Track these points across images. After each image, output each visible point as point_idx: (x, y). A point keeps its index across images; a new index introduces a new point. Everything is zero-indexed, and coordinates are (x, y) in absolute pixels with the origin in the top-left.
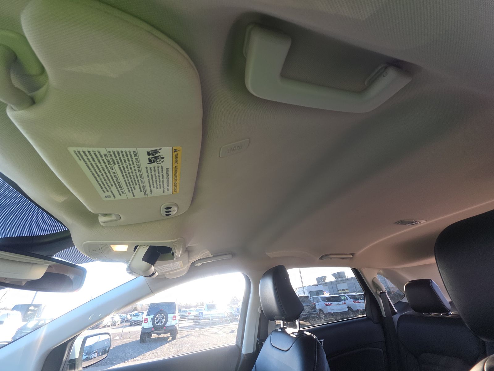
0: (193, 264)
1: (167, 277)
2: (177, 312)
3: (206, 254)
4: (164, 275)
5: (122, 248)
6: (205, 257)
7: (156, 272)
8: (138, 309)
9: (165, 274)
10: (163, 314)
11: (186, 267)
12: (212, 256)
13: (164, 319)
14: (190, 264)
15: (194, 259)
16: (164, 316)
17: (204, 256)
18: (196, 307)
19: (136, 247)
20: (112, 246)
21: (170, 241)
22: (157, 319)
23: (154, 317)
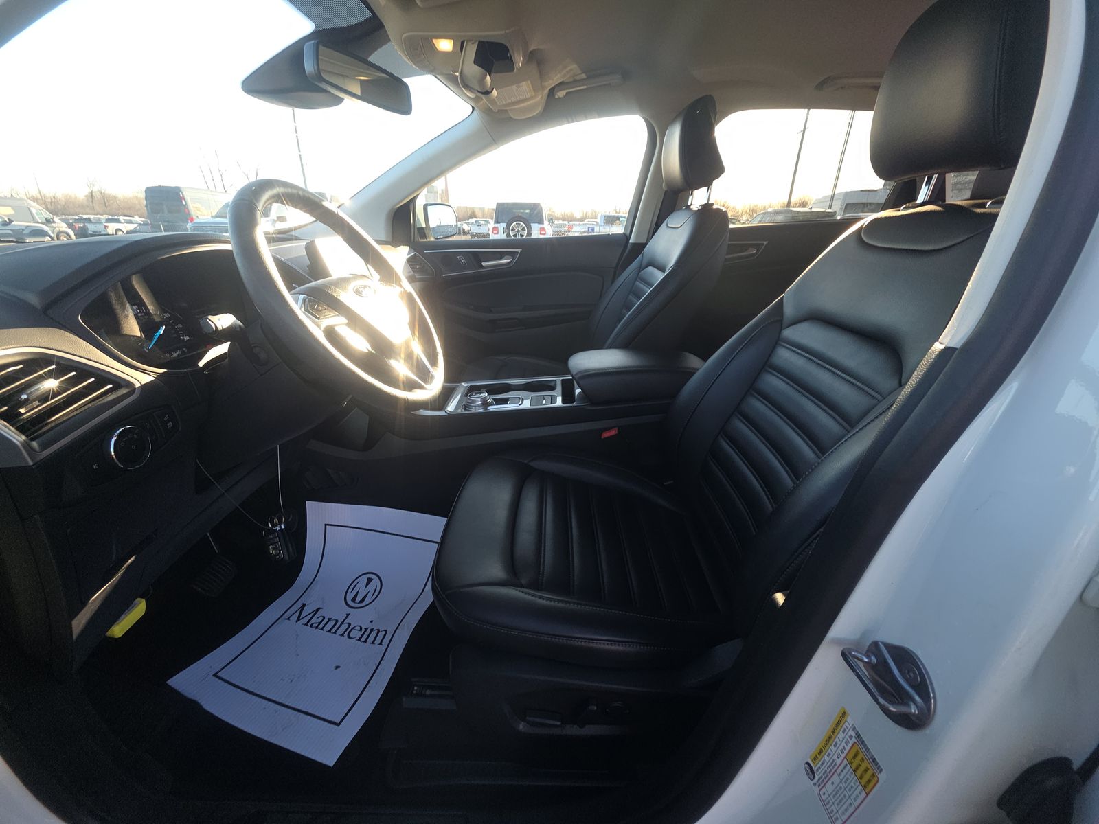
0: (552, 91)
1: (512, 117)
2: (546, 222)
3: (571, 70)
4: (506, 110)
5: (445, 45)
6: (572, 80)
7: (493, 89)
8: (477, 216)
9: (507, 108)
10: (522, 223)
11: (541, 97)
12: (584, 76)
13: (525, 230)
14: (546, 91)
15: (551, 82)
16: (524, 225)
17: (568, 76)
18: (582, 220)
19: (462, 43)
20: (434, 40)
21: (503, 32)
22: (513, 229)
23: (508, 227)
